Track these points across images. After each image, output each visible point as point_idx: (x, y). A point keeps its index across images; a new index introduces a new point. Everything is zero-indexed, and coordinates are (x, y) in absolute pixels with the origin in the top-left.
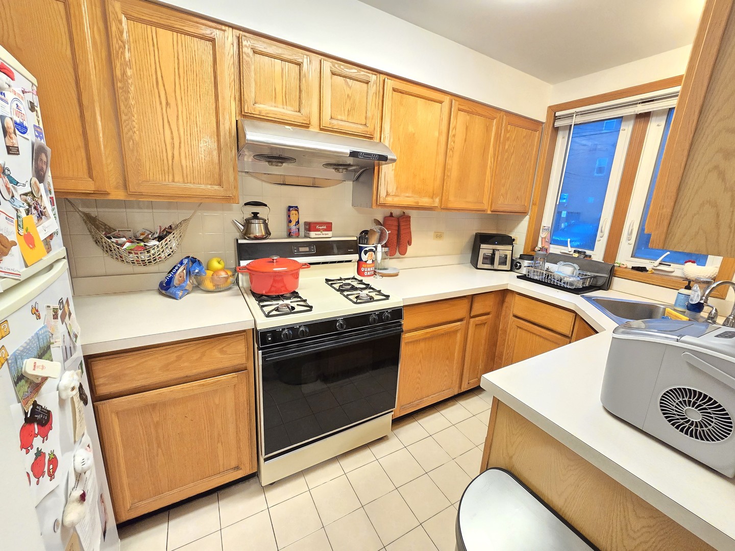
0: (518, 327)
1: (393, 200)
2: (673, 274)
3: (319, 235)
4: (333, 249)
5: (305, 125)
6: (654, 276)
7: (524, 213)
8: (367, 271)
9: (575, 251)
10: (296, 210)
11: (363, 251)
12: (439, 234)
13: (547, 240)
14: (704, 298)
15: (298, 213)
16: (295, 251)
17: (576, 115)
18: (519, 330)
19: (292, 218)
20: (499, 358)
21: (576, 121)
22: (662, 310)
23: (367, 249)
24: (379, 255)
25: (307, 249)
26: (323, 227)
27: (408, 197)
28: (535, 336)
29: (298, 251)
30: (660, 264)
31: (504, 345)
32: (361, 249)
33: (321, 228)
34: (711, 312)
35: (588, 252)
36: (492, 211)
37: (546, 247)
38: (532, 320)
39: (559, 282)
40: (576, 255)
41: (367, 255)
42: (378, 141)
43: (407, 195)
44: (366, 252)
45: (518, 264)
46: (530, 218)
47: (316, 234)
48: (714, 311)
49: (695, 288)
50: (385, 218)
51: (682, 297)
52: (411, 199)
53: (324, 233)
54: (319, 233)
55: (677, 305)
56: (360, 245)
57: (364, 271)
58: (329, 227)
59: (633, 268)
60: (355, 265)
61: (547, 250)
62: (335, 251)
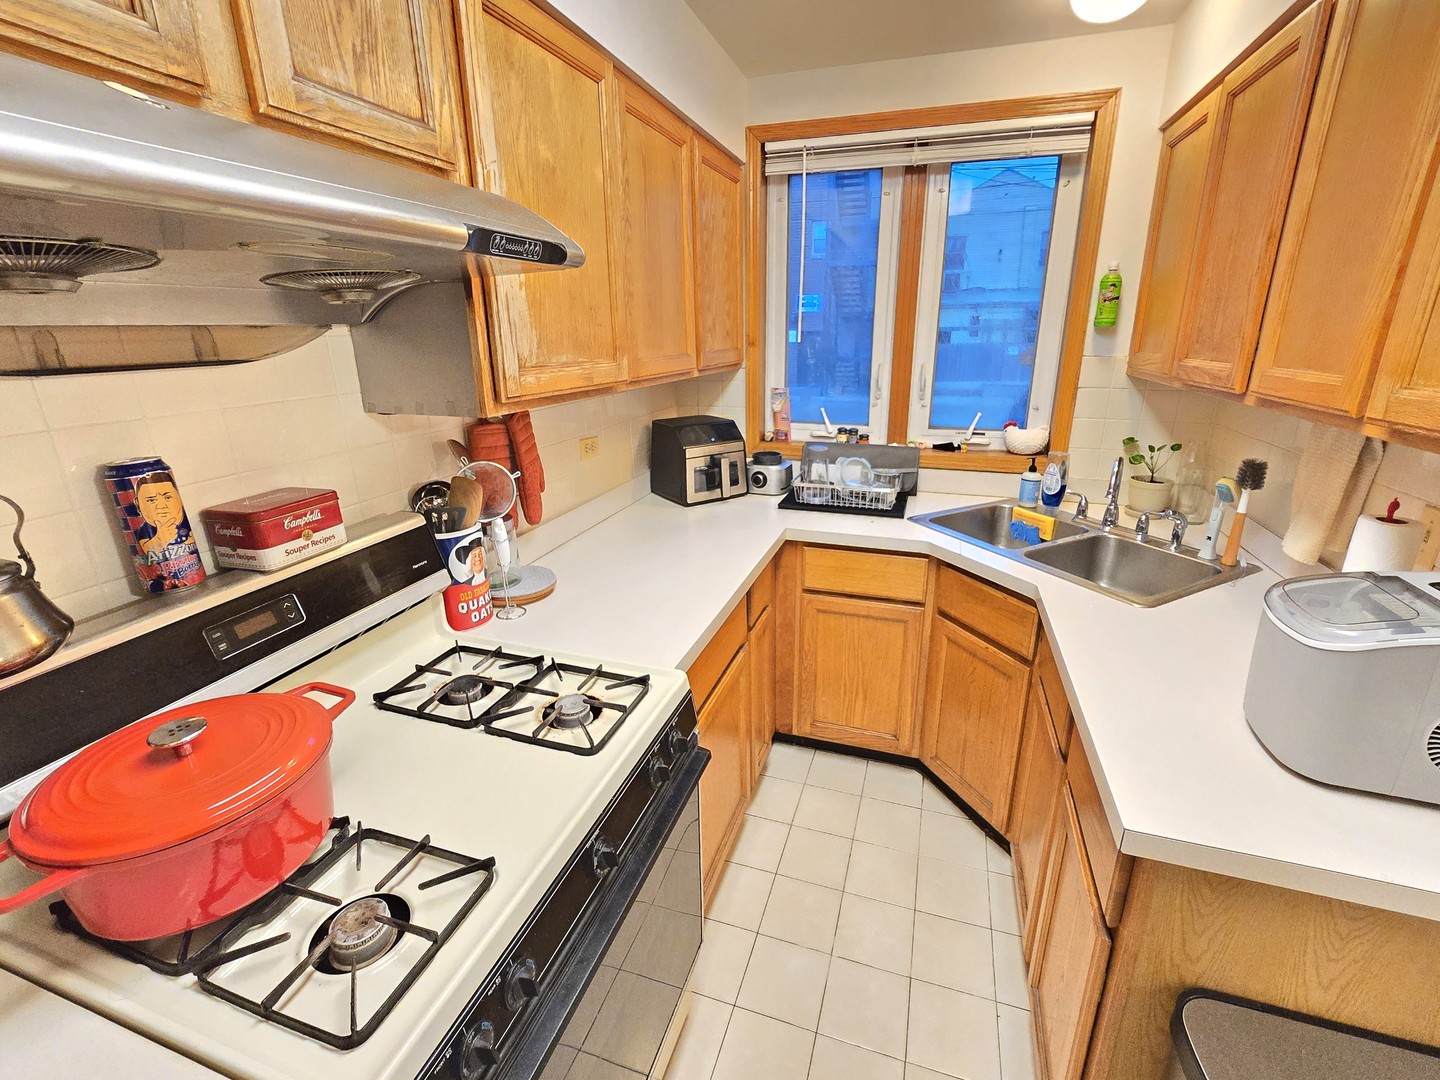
0: (819, 611)
1: (538, 379)
2: (990, 448)
3: (300, 550)
4: (363, 582)
5: (183, 87)
6: (970, 455)
7: (736, 366)
8: (479, 609)
9: (840, 431)
10: (157, 479)
11: (453, 554)
12: (589, 442)
13: (785, 416)
14: (1111, 490)
15: (174, 485)
16: (223, 646)
17: (807, 154)
18: (821, 616)
19: (149, 513)
20: (785, 682)
21: (810, 167)
22: (1007, 511)
23: (465, 543)
24: (505, 550)
25: (266, 620)
26: (309, 518)
27: (566, 365)
28: (855, 619)
29: (235, 643)
30: (974, 434)
31: (791, 654)
32: (446, 547)
33: (301, 522)
34: (1080, 504)
35: (862, 430)
36: (700, 371)
37: (783, 428)
38: (848, 590)
39: (861, 502)
40: (843, 438)
41: (469, 560)
42: (465, 181)
43: (564, 359)
44: (463, 554)
45: (761, 477)
46: (748, 374)
47: (288, 553)
48: (1084, 502)
49: (1052, 470)
50: (469, 431)
51: (1030, 486)
52: (576, 371)
53: (317, 536)
54: (301, 542)
55: (1025, 498)
56: (439, 536)
57: (469, 612)
58: (327, 507)
59: (936, 447)
60: (438, 604)
61: (786, 435)
62: (374, 585)
